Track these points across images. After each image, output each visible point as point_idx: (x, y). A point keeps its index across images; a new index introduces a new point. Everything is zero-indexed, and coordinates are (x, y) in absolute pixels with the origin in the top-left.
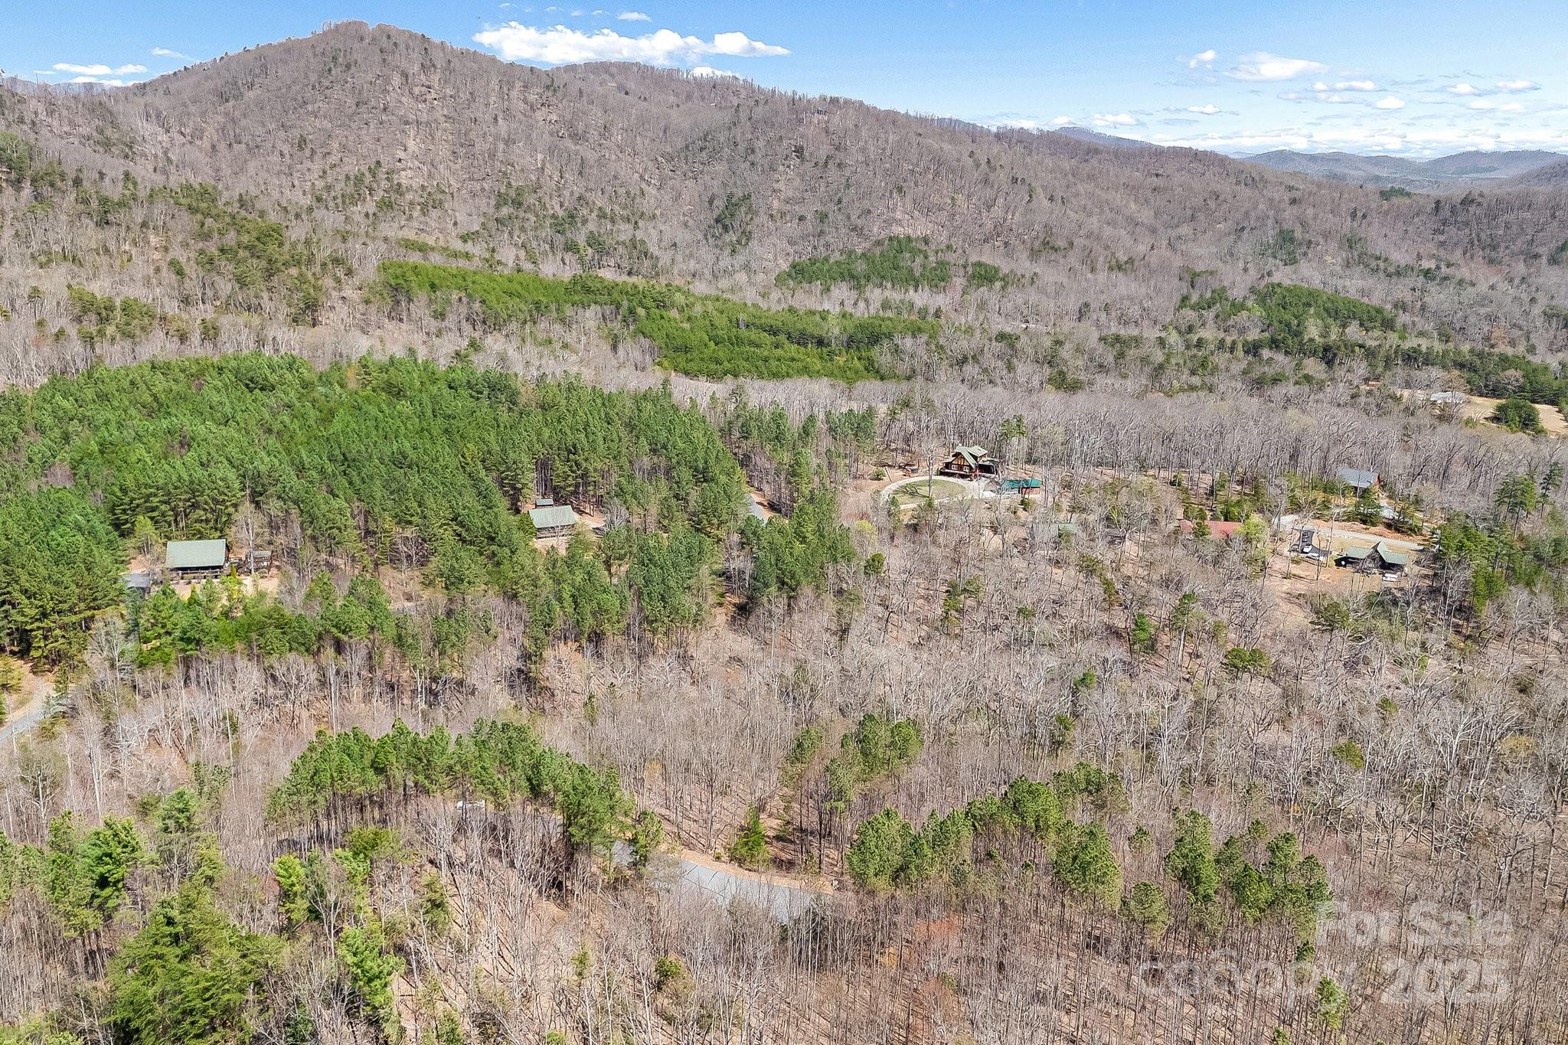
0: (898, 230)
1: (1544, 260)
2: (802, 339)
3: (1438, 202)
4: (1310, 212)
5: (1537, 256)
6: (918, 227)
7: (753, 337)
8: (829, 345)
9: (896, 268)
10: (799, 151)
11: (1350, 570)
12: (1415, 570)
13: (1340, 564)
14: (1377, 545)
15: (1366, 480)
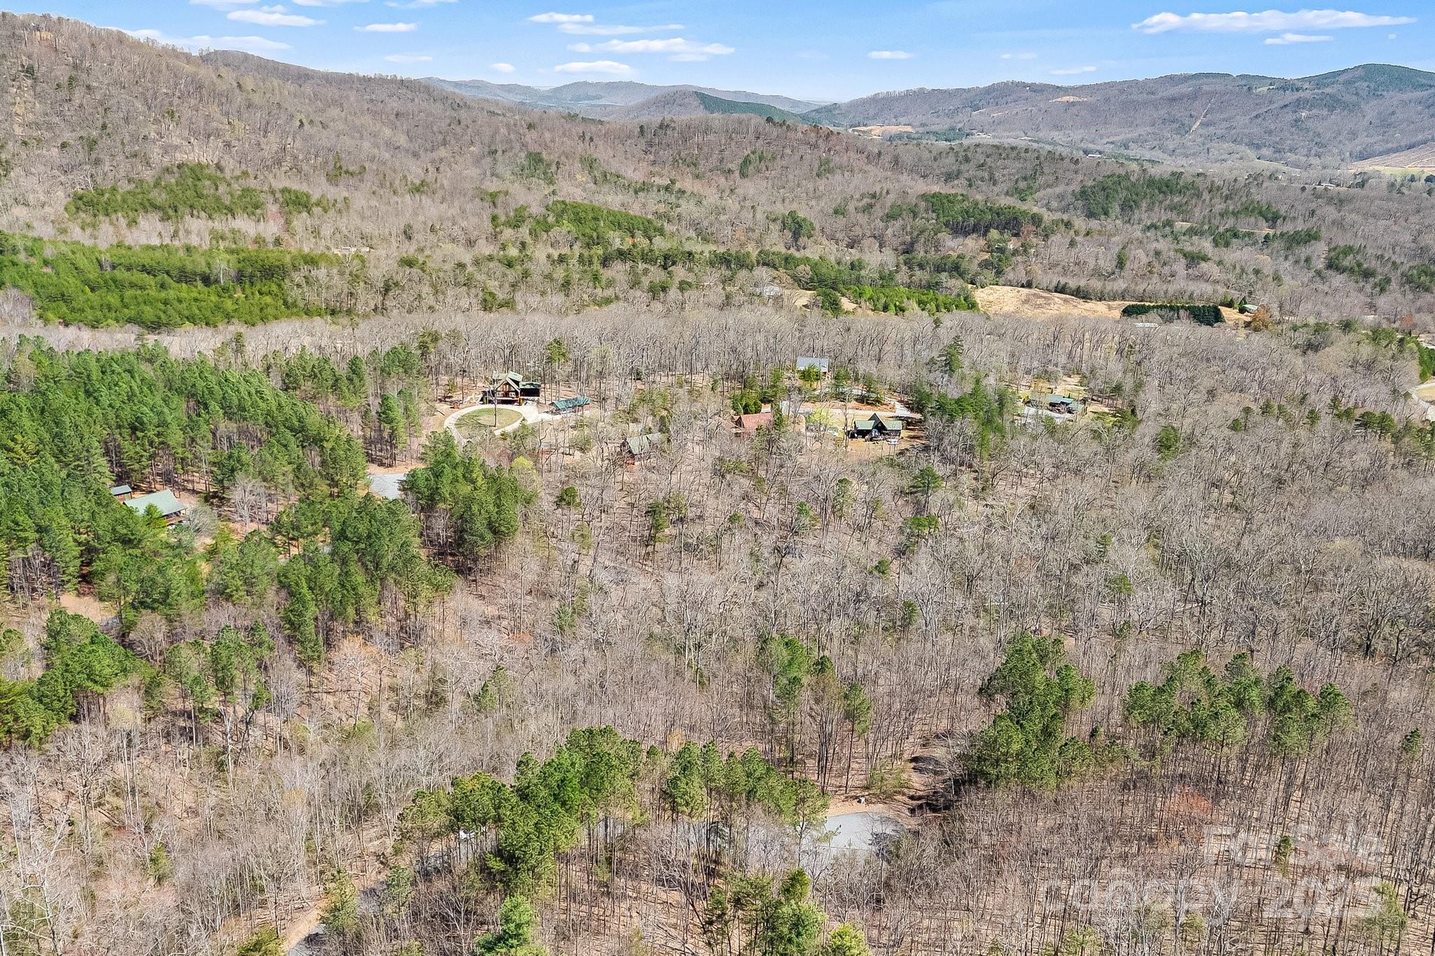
0: (180, 157)
1: (737, 174)
2: (185, 277)
3: (642, 127)
4: (547, 135)
5: (730, 171)
6: (201, 154)
7: (133, 279)
8: (217, 281)
9: (200, 196)
10: (29, 71)
11: (861, 440)
12: (904, 433)
13: (853, 437)
14: (874, 417)
15: (822, 365)
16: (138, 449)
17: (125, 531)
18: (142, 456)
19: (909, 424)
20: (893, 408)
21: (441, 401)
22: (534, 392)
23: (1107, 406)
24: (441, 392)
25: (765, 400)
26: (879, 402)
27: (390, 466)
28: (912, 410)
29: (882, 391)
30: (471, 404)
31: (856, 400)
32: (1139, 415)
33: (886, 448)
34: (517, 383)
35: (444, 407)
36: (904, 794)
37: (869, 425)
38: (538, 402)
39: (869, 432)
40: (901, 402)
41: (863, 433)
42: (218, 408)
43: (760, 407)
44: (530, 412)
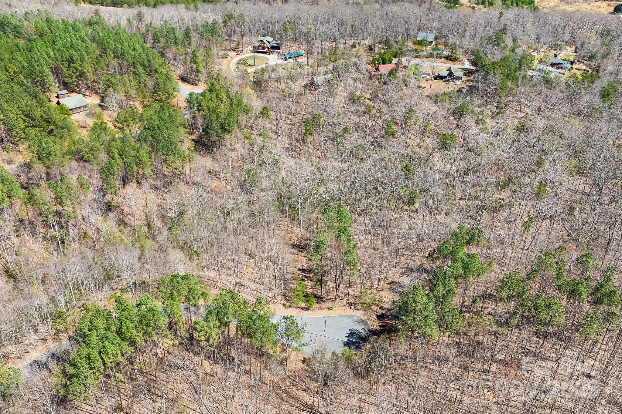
11: (441, 81)
12: (465, 78)
13: (436, 79)
14: (450, 69)
15: (430, 37)
16: (71, 72)
17: (47, 117)
18: (73, 76)
19: (469, 73)
20: (463, 63)
21: (233, 50)
22: (278, 48)
23: (586, 65)
24: (233, 46)
25: (395, 56)
26: (457, 60)
27: (196, 85)
28: (473, 65)
29: (459, 53)
30: (246, 52)
31: (445, 58)
32: (601, 73)
33: (452, 86)
34: (269, 43)
35: (234, 53)
36: (378, 305)
37: (445, 73)
38: (279, 53)
39: (445, 77)
40: (468, 60)
41: (442, 77)
42: (111, 53)
43: (392, 60)
44: (273, 59)
